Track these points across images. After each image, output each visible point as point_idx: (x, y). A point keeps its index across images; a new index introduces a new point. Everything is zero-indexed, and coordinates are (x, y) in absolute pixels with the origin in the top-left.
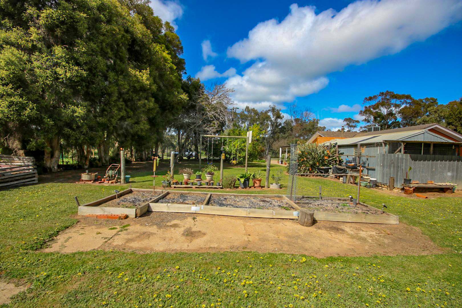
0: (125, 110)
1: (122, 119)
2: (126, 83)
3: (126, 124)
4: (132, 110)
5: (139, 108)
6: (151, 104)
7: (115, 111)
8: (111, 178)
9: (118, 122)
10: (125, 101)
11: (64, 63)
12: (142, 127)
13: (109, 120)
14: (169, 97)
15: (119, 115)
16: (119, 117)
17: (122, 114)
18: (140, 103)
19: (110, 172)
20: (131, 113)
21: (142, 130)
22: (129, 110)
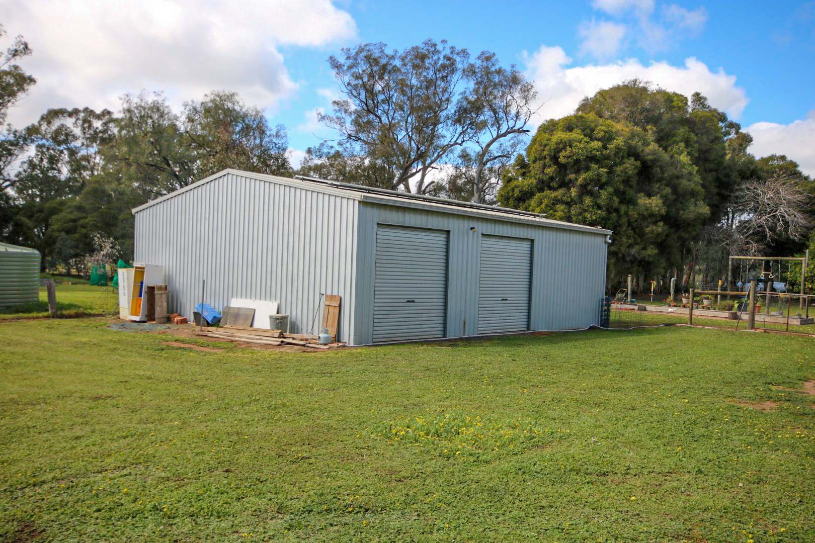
0: (633, 237)
1: (630, 246)
2: (635, 212)
3: (633, 251)
4: (639, 235)
5: (647, 234)
6: (660, 228)
7: (624, 240)
8: (620, 300)
9: (627, 249)
10: (633, 229)
11: (591, 209)
12: (650, 253)
13: (619, 249)
14: (683, 214)
15: (628, 242)
16: (627, 244)
17: (630, 241)
18: (648, 230)
19: (620, 295)
20: (639, 240)
21: (649, 255)
22: (637, 237)
